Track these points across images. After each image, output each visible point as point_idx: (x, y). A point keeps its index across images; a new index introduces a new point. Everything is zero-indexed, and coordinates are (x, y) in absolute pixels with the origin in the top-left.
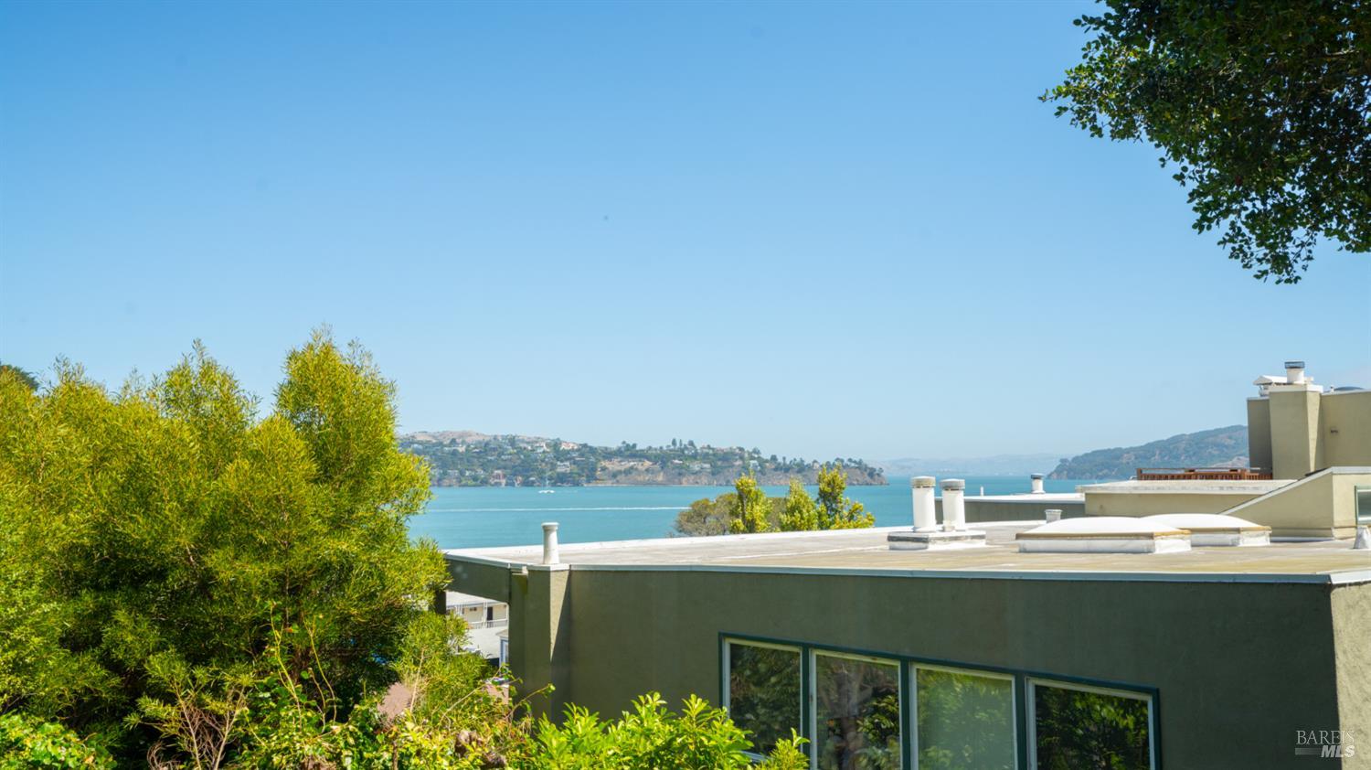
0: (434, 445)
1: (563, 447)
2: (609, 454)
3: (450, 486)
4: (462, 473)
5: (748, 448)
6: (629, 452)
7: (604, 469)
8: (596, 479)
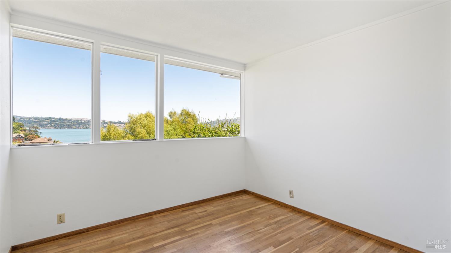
0: (77, 121)
1: (106, 121)
4: (83, 126)
6: (120, 122)
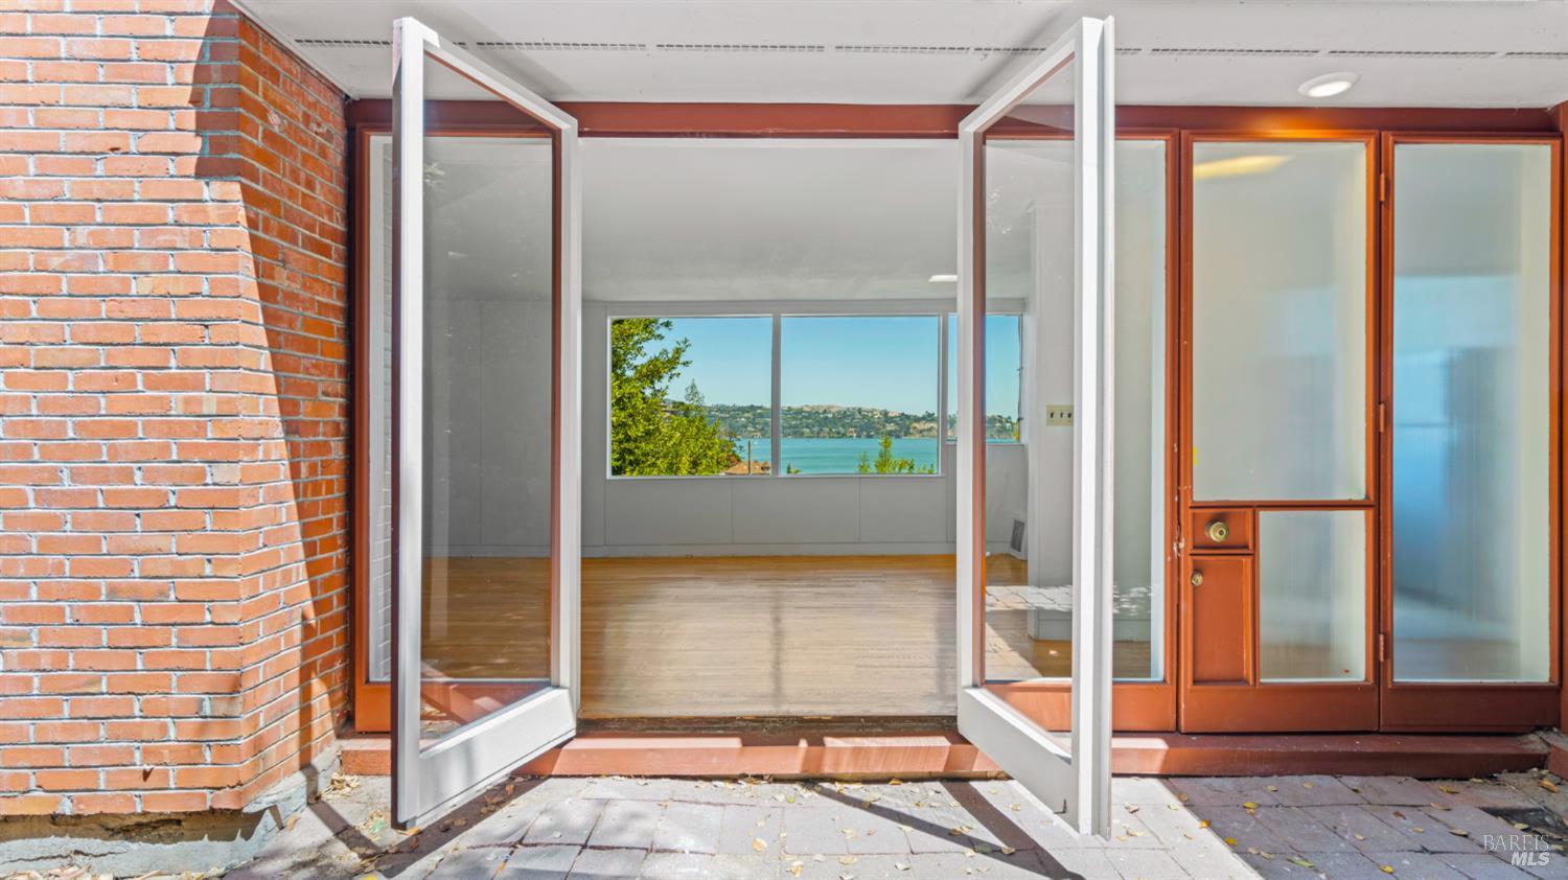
2: (918, 420)
3: (824, 437)
5: (1005, 416)
7: (915, 428)
8: (910, 434)
